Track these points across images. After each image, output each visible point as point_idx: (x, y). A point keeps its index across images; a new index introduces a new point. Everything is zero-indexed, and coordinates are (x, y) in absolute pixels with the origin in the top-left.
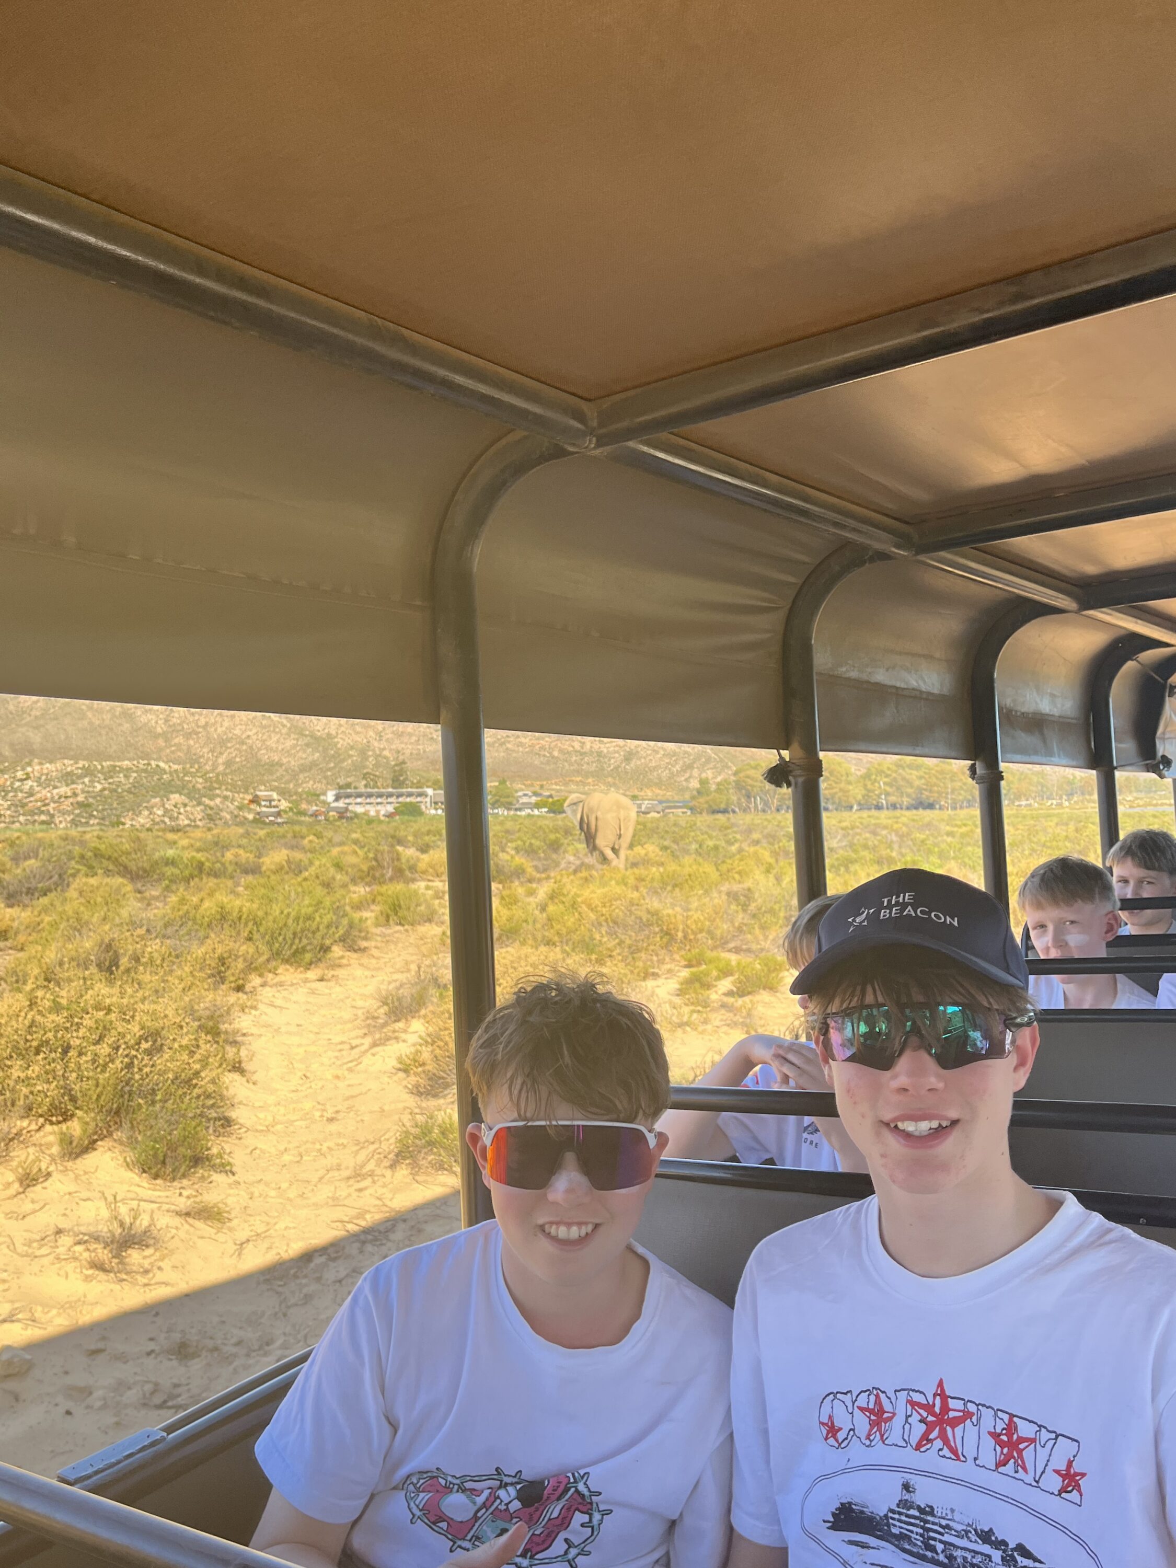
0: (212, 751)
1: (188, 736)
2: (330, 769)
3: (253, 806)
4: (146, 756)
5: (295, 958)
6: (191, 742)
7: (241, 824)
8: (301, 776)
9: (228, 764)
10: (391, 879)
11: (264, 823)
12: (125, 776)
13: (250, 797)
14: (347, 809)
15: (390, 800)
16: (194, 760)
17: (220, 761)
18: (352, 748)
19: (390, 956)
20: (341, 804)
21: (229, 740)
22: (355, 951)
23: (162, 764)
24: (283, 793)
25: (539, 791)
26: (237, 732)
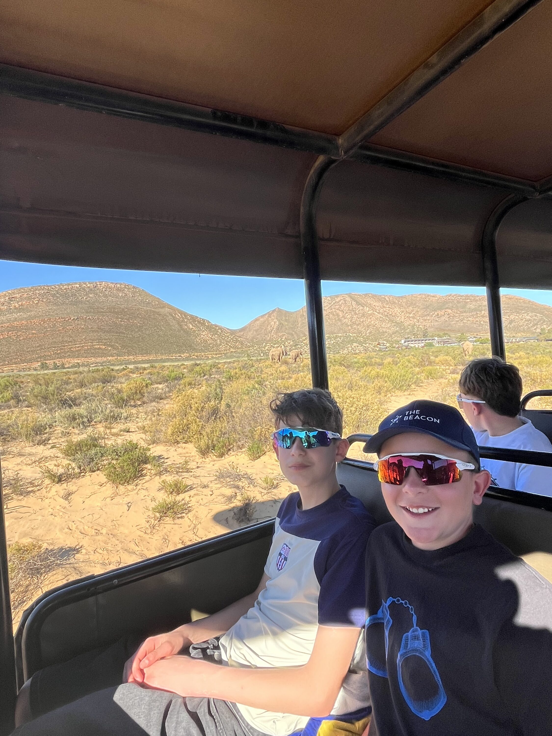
0: (365, 329)
1: (358, 325)
2: (402, 333)
3: (378, 346)
4: (345, 332)
5: (400, 388)
6: (359, 327)
7: (375, 352)
8: (393, 336)
9: (370, 333)
10: (427, 365)
11: (382, 351)
12: (340, 338)
13: (377, 343)
14: (408, 346)
15: (423, 342)
16: (360, 332)
17: (367, 332)
18: (409, 325)
19: (430, 388)
20: (406, 344)
21: (370, 325)
22: (419, 387)
23: (350, 334)
24: (387, 341)
25: (476, 336)
26: (372, 323)
